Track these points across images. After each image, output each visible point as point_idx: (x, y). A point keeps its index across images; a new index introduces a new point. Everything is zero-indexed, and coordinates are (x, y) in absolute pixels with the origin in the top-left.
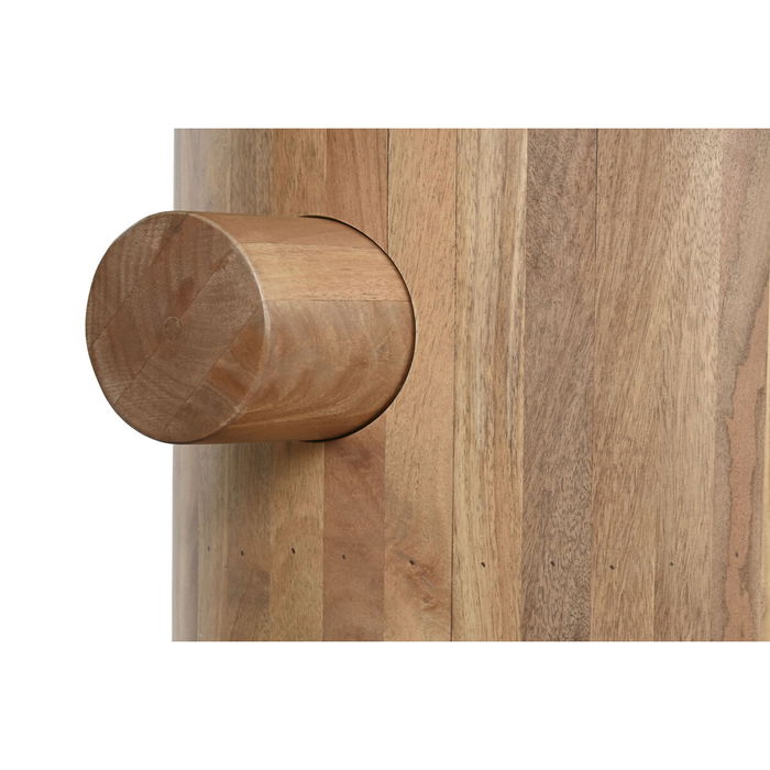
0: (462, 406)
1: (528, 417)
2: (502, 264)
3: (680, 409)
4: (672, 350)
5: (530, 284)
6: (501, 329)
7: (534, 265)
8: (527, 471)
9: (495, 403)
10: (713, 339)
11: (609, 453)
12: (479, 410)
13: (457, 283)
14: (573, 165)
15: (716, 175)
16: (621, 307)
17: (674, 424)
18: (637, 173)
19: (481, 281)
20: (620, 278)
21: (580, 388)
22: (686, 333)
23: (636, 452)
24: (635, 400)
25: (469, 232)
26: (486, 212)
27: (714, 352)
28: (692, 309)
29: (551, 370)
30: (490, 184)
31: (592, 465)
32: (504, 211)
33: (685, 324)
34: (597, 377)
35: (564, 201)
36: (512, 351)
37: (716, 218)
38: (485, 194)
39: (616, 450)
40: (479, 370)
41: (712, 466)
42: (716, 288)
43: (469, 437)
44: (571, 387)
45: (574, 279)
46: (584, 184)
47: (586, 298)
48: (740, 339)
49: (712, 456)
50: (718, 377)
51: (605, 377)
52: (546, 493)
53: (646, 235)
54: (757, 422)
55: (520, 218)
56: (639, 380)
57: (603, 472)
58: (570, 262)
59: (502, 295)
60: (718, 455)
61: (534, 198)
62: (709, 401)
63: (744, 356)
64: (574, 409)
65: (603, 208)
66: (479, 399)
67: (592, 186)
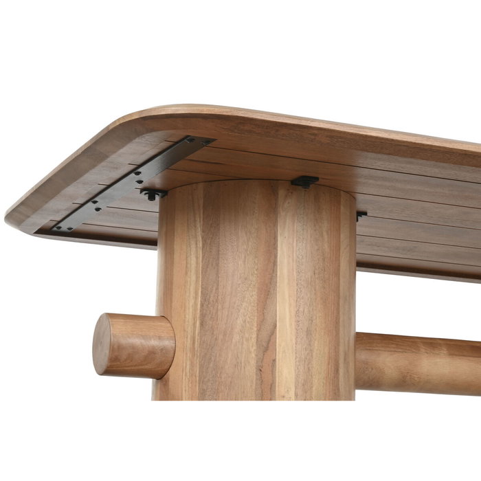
0: (184, 365)
1: (200, 368)
2: (194, 324)
3: (243, 364)
4: (240, 347)
5: (201, 330)
6: (194, 343)
7: (202, 324)
8: (199, 384)
9: (192, 365)
10: (255, 344)
11: (221, 378)
12: (188, 367)
13: (184, 330)
14: (212, 295)
15: (255, 296)
16: (225, 335)
17: (241, 369)
18: (229, 297)
19: (189, 330)
20: (224, 326)
21: (213, 359)
22: (245, 342)
23: (229, 377)
24: (229, 362)
25: (187, 316)
26: (191, 310)
27: (255, 348)
28: (247, 335)
29: (206, 354)
30: (192, 302)
31: (216, 381)
32: (195, 310)
33: (244, 339)
34: (218, 355)
35: (209, 306)
36: (196, 349)
37: (255, 309)
38: (191, 305)
39: (223, 377)
40: (188, 355)
41: (254, 383)
42: (256, 329)
43: (186, 375)
44: (211, 359)
45: (212, 327)
46: (215, 301)
47: (215, 333)
48: (265, 344)
49: (255, 379)
50: (257, 356)
51: (220, 355)
52: (204, 390)
53: (232, 314)
54: (273, 369)
55: (199, 311)
56: (230, 355)
57: (219, 383)
58: (211, 323)
59: (194, 333)
60: (257, 379)
61: (202, 305)
62: (253, 362)
63: (266, 349)
64: (211, 365)
65: (220, 307)
66: (188, 363)
67: (217, 301)
